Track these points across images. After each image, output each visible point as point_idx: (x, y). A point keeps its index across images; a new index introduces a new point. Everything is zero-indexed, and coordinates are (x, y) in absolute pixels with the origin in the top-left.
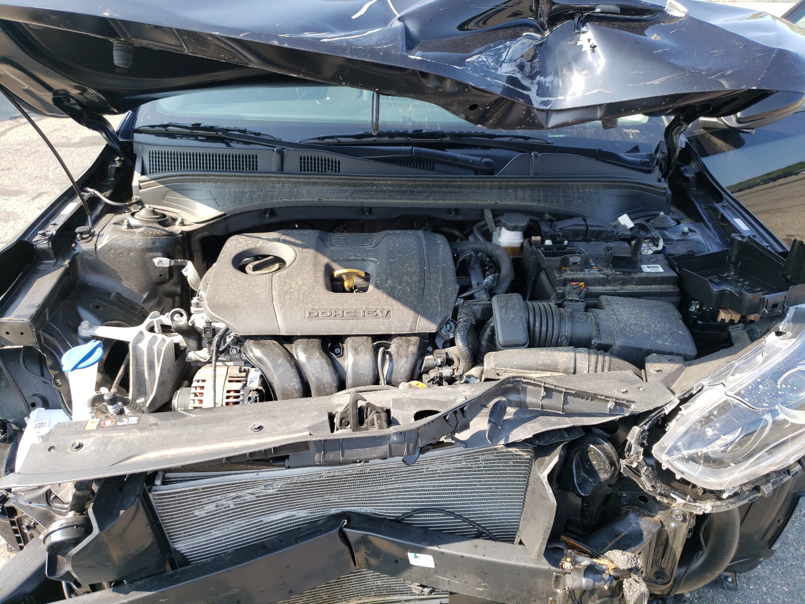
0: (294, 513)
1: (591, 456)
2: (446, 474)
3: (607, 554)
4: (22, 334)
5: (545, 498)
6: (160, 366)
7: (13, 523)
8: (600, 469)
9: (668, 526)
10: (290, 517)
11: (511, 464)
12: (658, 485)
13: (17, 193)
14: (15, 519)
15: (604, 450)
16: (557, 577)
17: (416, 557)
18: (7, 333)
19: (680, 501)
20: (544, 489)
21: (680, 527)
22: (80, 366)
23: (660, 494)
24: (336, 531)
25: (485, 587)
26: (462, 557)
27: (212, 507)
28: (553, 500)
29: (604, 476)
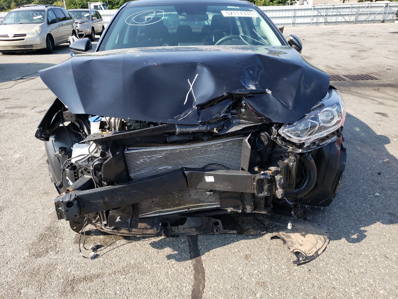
0: (167, 167)
1: (262, 137)
2: (216, 151)
3: (270, 168)
4: (72, 117)
5: (247, 147)
6: (118, 127)
7: (75, 173)
8: (265, 141)
9: (290, 164)
10: (166, 168)
11: (237, 146)
12: (283, 142)
13: (25, 107)
14: (76, 171)
15: (265, 134)
16: (254, 178)
17: (208, 178)
18: (67, 117)
19: (291, 148)
20: (247, 144)
21: (294, 164)
22: (96, 121)
23: (284, 146)
24: (182, 171)
25: (231, 186)
26: (223, 174)
27: (142, 161)
28: (250, 147)
29: (266, 143)
